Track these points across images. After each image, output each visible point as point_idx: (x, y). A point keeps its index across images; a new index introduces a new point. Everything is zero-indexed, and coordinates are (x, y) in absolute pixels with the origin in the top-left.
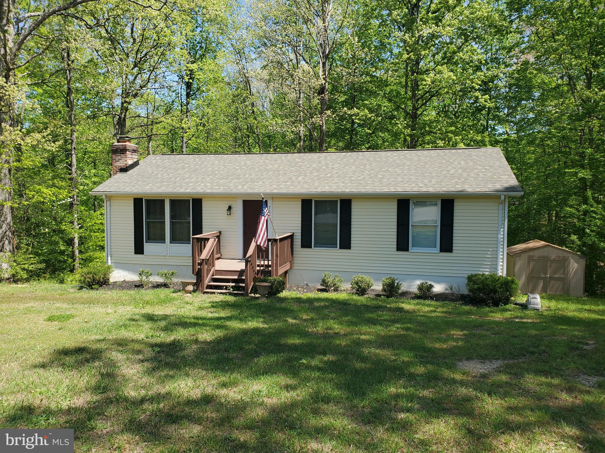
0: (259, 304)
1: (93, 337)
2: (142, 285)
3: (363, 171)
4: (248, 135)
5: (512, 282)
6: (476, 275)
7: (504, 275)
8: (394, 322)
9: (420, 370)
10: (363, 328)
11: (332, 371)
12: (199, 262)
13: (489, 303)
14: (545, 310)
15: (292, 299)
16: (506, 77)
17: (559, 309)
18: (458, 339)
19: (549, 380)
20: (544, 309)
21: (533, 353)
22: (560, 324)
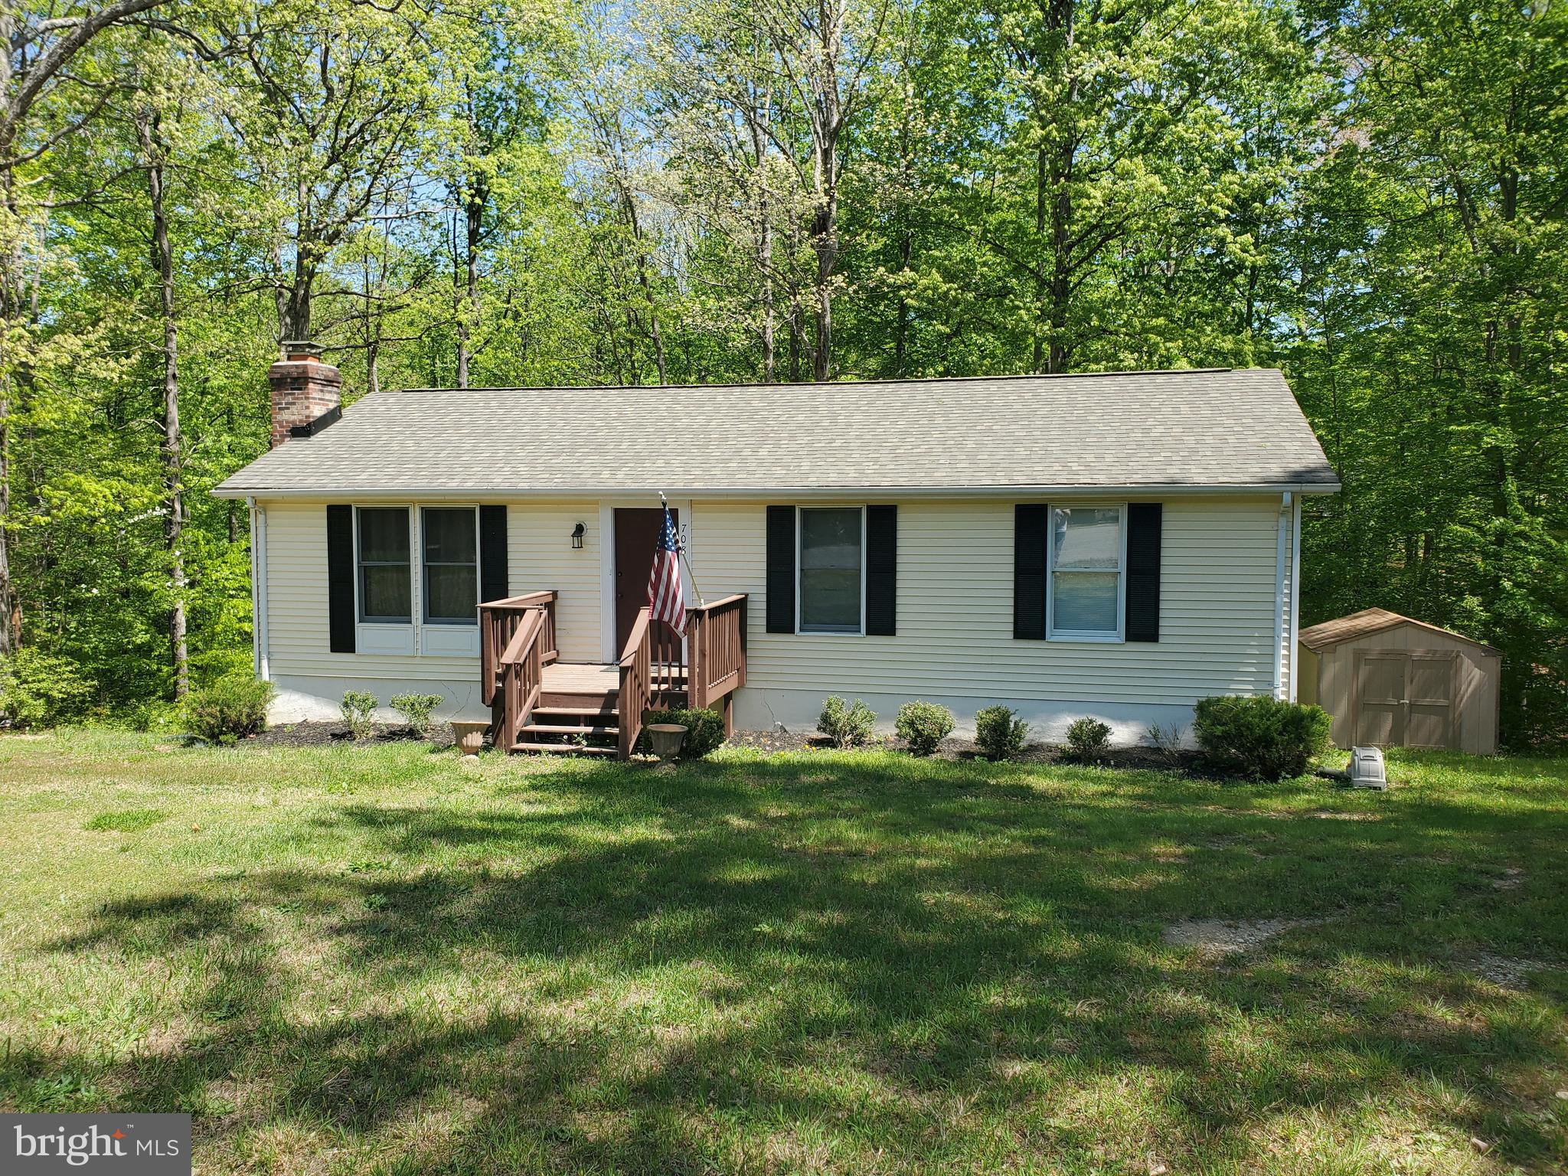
0: (658, 780)
1: (212, 871)
2: (351, 733)
3: (928, 433)
4: (631, 341)
5: (1313, 717)
6: (1219, 700)
7: (1293, 700)
8: (1006, 822)
9: (1069, 946)
10: (925, 839)
11: (840, 952)
12: (500, 671)
13: (1253, 772)
14: (1397, 789)
15: (742, 765)
16: (1297, 189)
17: (1431, 787)
18: (1169, 865)
19: (1402, 970)
20: (1393, 785)
21: (1361, 900)
22: (1434, 825)
